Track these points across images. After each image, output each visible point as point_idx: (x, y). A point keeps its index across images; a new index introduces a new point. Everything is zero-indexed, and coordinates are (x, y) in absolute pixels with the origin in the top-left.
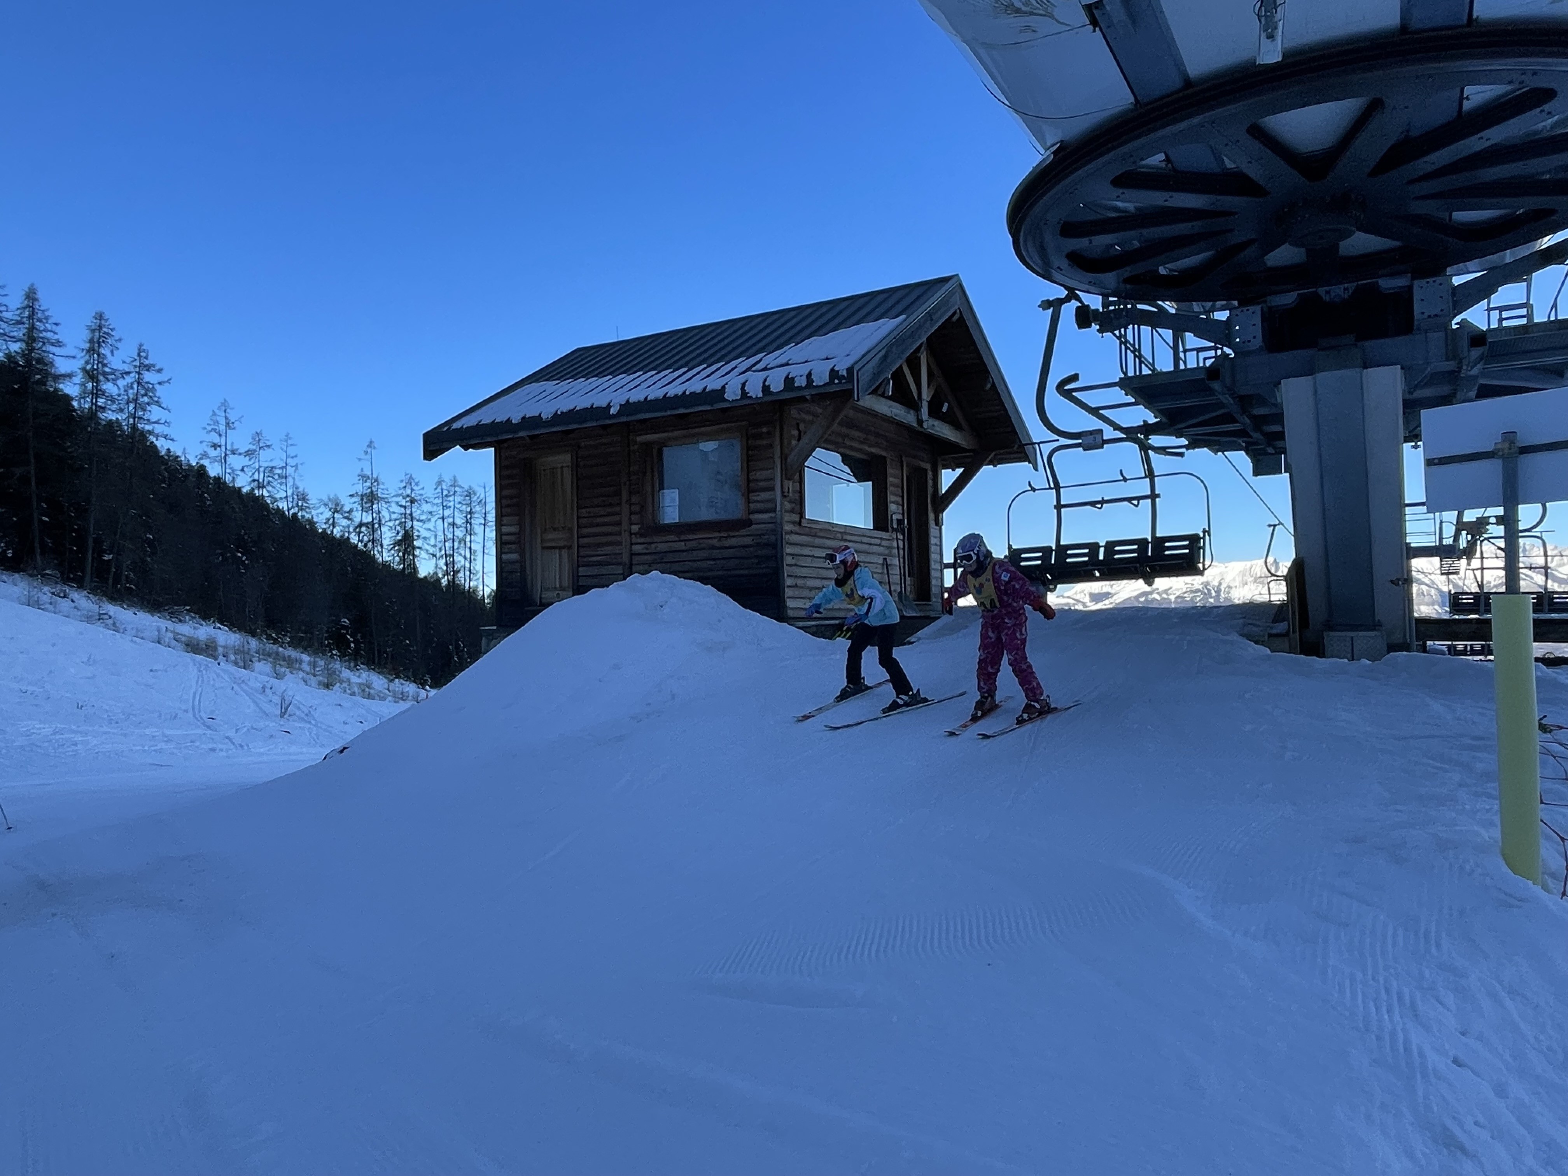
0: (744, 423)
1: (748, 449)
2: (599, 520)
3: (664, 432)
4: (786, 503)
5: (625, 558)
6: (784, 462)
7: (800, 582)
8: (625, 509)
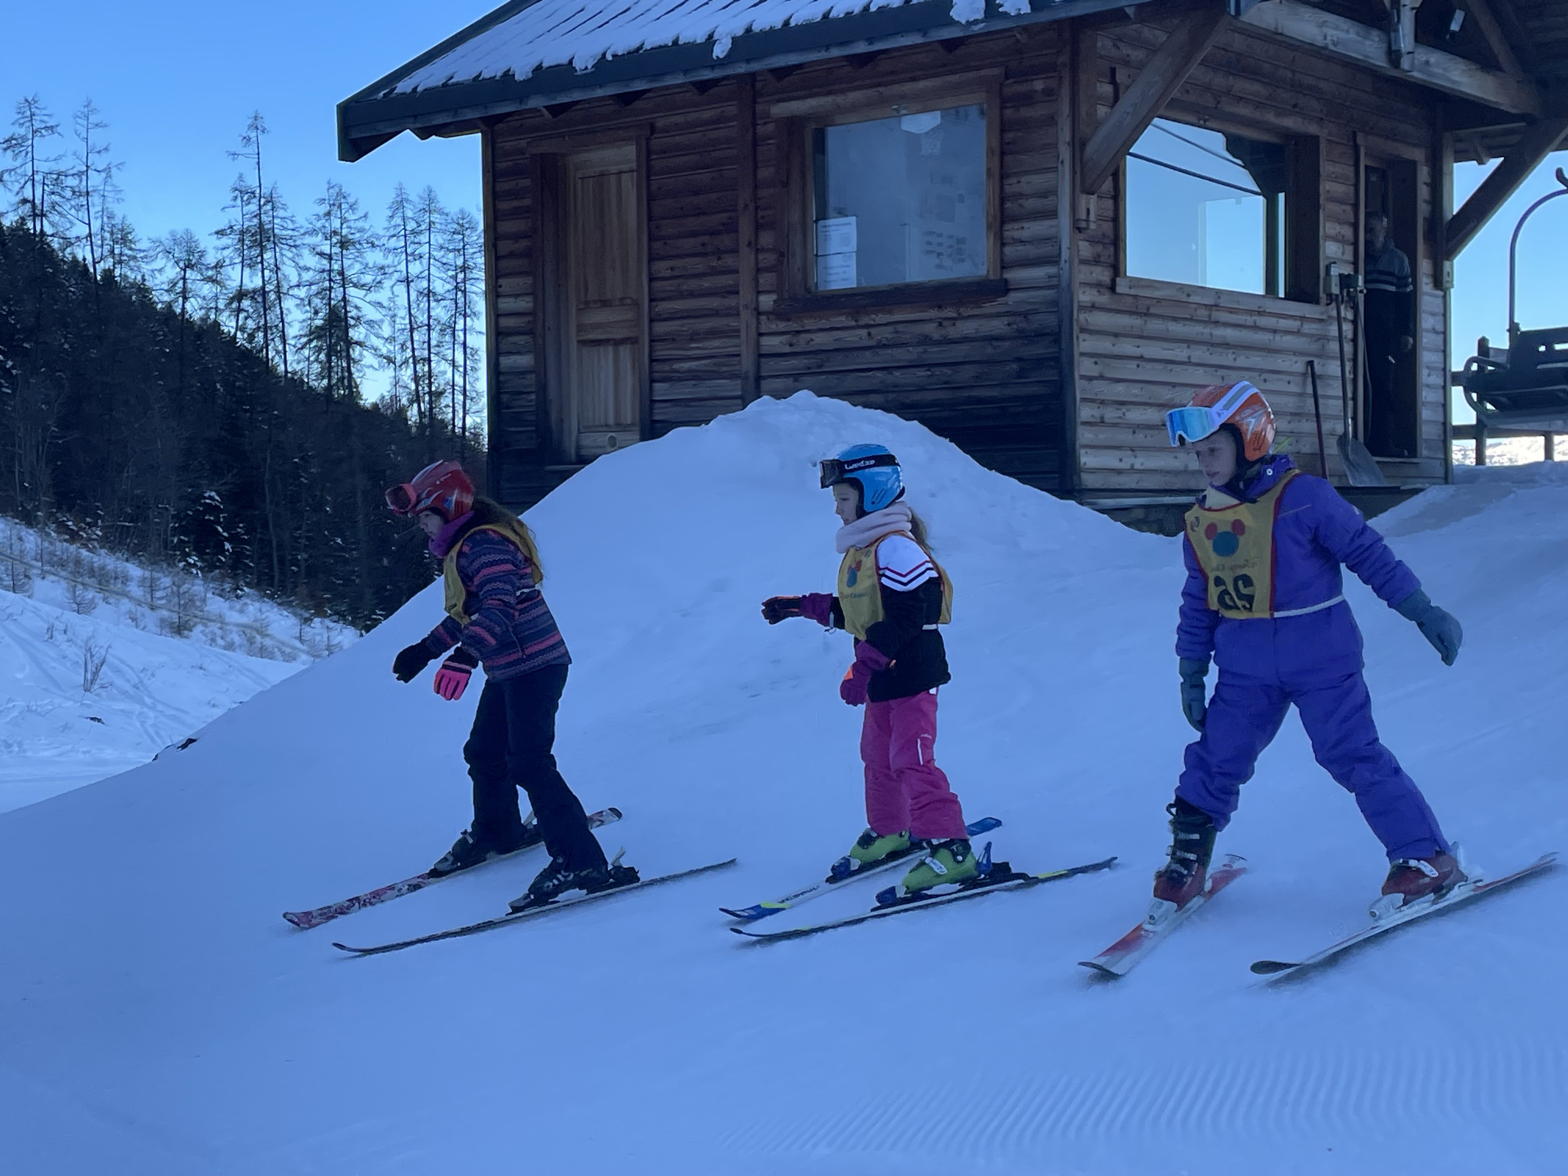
0: (996, 71)
1: (1004, 127)
2: (693, 284)
3: (829, 93)
4: (1080, 243)
5: (747, 364)
6: (1078, 155)
7: (1111, 414)
8: (746, 261)
